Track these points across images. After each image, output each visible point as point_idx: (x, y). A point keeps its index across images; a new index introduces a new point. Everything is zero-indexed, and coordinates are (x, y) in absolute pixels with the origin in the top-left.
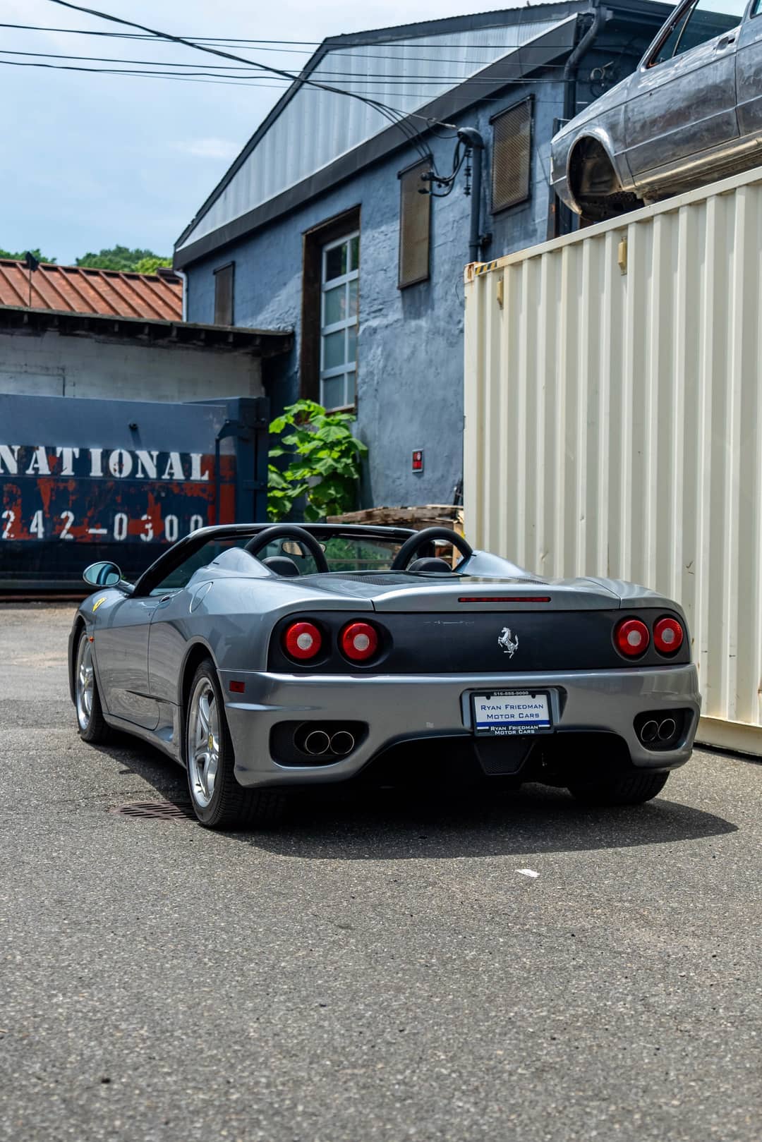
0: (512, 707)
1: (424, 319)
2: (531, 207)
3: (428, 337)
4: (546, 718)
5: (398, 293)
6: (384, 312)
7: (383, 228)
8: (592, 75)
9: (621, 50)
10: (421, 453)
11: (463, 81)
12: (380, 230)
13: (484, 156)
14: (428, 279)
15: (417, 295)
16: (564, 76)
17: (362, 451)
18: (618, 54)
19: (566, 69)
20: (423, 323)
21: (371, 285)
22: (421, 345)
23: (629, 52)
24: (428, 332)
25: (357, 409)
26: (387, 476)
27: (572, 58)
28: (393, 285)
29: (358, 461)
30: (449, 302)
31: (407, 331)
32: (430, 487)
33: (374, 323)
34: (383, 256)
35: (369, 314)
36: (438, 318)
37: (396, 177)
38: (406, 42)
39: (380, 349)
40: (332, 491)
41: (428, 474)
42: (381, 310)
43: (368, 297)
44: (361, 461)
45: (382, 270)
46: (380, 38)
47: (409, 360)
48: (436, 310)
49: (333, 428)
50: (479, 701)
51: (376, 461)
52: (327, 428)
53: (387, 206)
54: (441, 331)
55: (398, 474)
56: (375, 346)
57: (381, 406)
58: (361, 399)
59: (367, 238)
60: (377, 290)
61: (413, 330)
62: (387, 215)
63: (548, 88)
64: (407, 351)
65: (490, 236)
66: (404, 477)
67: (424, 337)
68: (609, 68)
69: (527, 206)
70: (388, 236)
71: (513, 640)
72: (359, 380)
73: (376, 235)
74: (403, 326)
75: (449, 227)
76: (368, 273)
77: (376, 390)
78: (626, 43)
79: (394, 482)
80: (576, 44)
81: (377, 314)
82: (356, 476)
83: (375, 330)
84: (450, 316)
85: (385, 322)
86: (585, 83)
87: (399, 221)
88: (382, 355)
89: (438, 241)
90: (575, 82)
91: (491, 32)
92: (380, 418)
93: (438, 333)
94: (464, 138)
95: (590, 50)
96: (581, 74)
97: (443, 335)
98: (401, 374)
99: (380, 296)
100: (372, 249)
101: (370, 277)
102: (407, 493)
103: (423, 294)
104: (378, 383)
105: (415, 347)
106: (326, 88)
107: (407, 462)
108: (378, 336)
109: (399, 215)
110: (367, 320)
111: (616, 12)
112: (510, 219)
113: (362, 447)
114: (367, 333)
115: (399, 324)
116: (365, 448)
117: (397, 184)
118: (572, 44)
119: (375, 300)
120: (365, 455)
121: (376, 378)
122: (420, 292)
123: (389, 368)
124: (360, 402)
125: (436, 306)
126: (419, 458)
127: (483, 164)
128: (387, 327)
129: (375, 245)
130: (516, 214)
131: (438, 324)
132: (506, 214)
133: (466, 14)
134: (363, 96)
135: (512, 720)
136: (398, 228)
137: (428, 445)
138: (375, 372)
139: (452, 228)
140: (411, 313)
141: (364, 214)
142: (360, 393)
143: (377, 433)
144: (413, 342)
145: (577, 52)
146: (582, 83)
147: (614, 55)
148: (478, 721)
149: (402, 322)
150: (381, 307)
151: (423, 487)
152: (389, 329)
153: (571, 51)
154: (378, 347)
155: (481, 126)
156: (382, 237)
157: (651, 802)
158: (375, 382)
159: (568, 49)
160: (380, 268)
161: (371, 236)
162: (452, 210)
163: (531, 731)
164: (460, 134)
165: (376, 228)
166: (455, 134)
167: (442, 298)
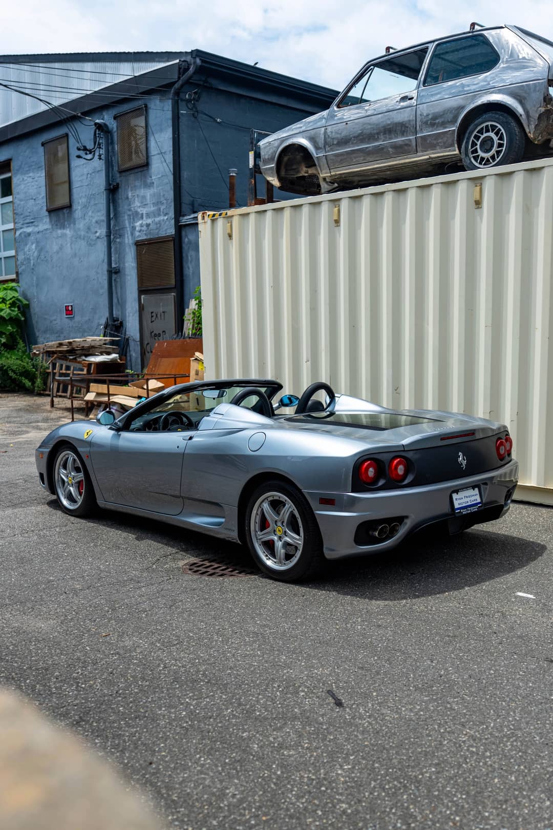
0: (467, 497)
1: (68, 230)
2: (148, 170)
3: (71, 240)
4: (479, 500)
5: (47, 213)
6: (35, 223)
7: (31, 174)
8: (187, 96)
9: (201, 83)
10: (72, 306)
11: (89, 93)
12: (29, 175)
13: (110, 137)
14: (70, 206)
15: (61, 216)
16: (171, 96)
17: (26, 304)
18: (200, 85)
19: (172, 92)
20: (68, 232)
21: (24, 207)
22: (67, 244)
23: (205, 84)
24: (72, 237)
25: (18, 279)
26: (45, 319)
27: (176, 86)
28: (41, 209)
29: (22, 309)
30: (87, 221)
31: (55, 236)
32: (80, 326)
33: (29, 230)
34: (32, 191)
35: (23, 224)
36: (79, 229)
37: (40, 145)
38: (41, 65)
39: (34, 245)
40: (10, 328)
41: (77, 318)
42: (32, 222)
43: (22, 214)
44: (25, 309)
45: (32, 199)
46: (20, 60)
47: (58, 252)
48: (77, 225)
49: (9, 291)
50: (455, 496)
51: (35, 309)
52: (5, 292)
53: (33, 162)
54: (82, 237)
55: (54, 318)
56: (30, 243)
57: (37, 278)
58: (21, 274)
59: (18, 180)
60: (29, 211)
61: (60, 235)
62: (33, 167)
63: (158, 102)
64: (55, 248)
65: (118, 184)
66: (61, 320)
67: (68, 240)
68: (195, 93)
69: (145, 168)
70: (35, 180)
71: (464, 459)
72: (19, 263)
73: (25, 178)
74: (51, 232)
75: (85, 177)
76: (21, 200)
77: (33, 269)
78: (204, 79)
79: (51, 322)
80: (179, 78)
81: (30, 225)
82: (23, 319)
83: (29, 234)
84: (89, 229)
85: (37, 229)
86: (184, 100)
87: (44, 171)
88: (36, 249)
89: (75, 185)
90: (178, 101)
91: (108, 64)
92: (37, 285)
93: (80, 238)
94: (99, 127)
95: (188, 82)
96: (182, 95)
97: (84, 239)
98: (51, 261)
99: (31, 214)
100: (23, 186)
101: (22, 203)
102: (62, 329)
103: (66, 215)
104: (34, 265)
105: (61, 245)
106: (16, 91)
107: (60, 311)
108: (32, 238)
109: (44, 167)
110: (21, 228)
111: (203, 61)
112: (132, 176)
113: (25, 302)
114: (23, 236)
115: (48, 232)
116: (27, 303)
117: (41, 149)
118: (177, 77)
119: (27, 216)
120: (28, 306)
121: (32, 262)
122: (64, 214)
123: (43, 257)
124: (20, 276)
125: (77, 223)
126: (70, 309)
127: (110, 141)
128: (38, 232)
129: (26, 184)
130: (137, 172)
131: (79, 233)
132: (130, 172)
133: (89, 52)
134: (39, 97)
135: (467, 504)
136: (44, 174)
137: (76, 302)
138: (31, 258)
139: (87, 178)
140: (57, 225)
141: (14, 165)
142: (20, 271)
143: (35, 294)
144: (60, 243)
145: (180, 82)
146: (182, 100)
147: (197, 85)
148: (456, 507)
149: (51, 230)
150: (33, 220)
151: (74, 325)
152: (41, 234)
153: (175, 82)
154: (32, 244)
155: (107, 118)
156: (30, 180)
157: (469, 530)
158: (32, 264)
159: (174, 80)
160: (31, 197)
161: (21, 179)
162: (86, 167)
163: (475, 509)
164: (96, 124)
165: (25, 174)
166: (93, 123)
167: (81, 218)
